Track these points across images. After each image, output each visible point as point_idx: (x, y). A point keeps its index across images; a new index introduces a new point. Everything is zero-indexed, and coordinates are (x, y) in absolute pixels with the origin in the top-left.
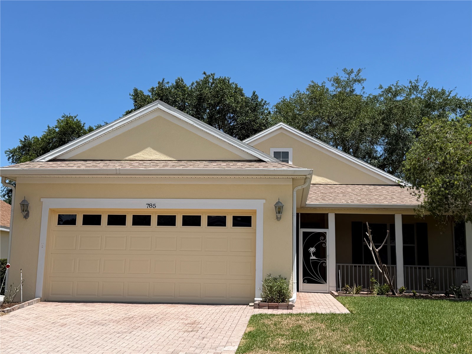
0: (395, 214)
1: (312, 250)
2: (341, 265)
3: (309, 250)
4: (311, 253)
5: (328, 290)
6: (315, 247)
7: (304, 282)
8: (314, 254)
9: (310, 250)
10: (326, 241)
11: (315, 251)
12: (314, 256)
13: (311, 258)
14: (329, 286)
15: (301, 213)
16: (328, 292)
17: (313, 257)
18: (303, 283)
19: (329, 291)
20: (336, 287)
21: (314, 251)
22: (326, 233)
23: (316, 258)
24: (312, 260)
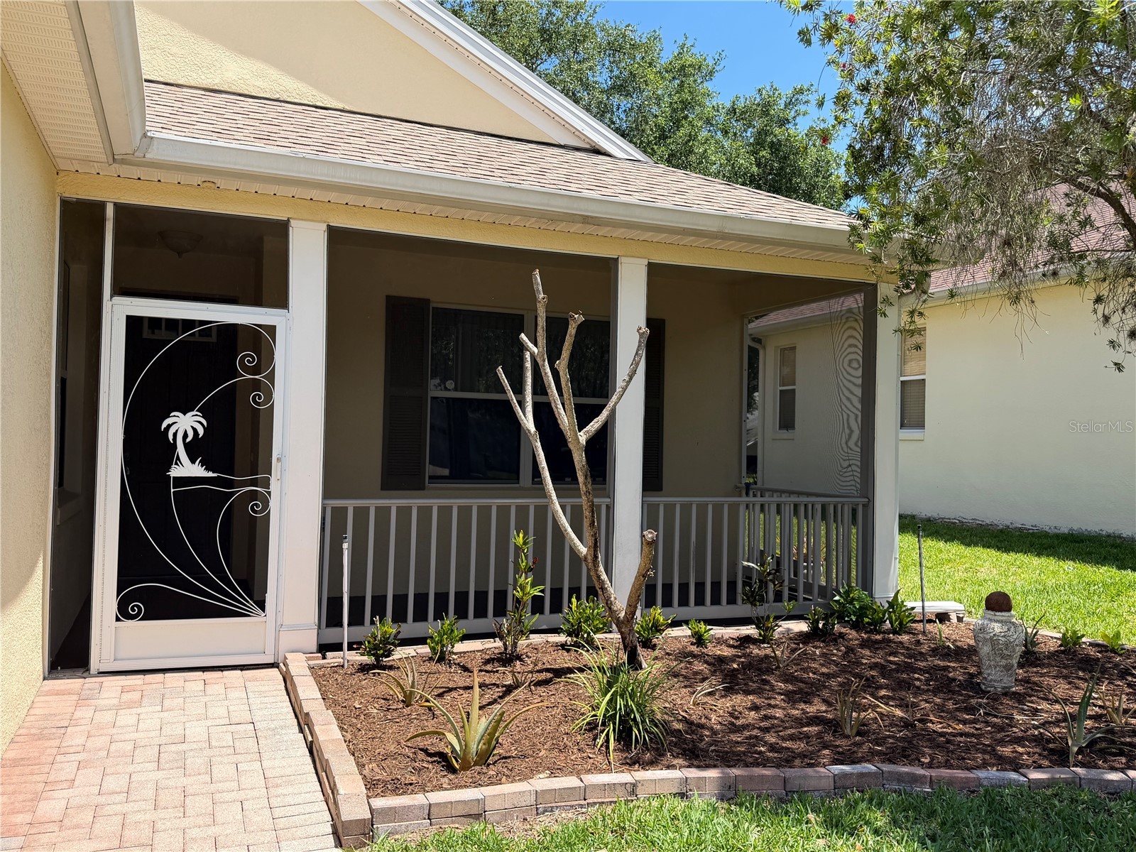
0: (622, 260)
1: (185, 424)
2: (350, 504)
3: (164, 425)
4: (174, 446)
5: (270, 649)
6: (205, 412)
7: (124, 612)
8: (194, 450)
9: (169, 426)
10: (271, 377)
11: (201, 432)
12: (193, 462)
13: (175, 472)
14: (279, 628)
15: (117, 206)
16: (269, 659)
17: (185, 468)
18: (118, 619)
19: (276, 654)
20: (319, 627)
21: (195, 430)
22: (272, 330)
23: (207, 469)
24: (180, 481)
